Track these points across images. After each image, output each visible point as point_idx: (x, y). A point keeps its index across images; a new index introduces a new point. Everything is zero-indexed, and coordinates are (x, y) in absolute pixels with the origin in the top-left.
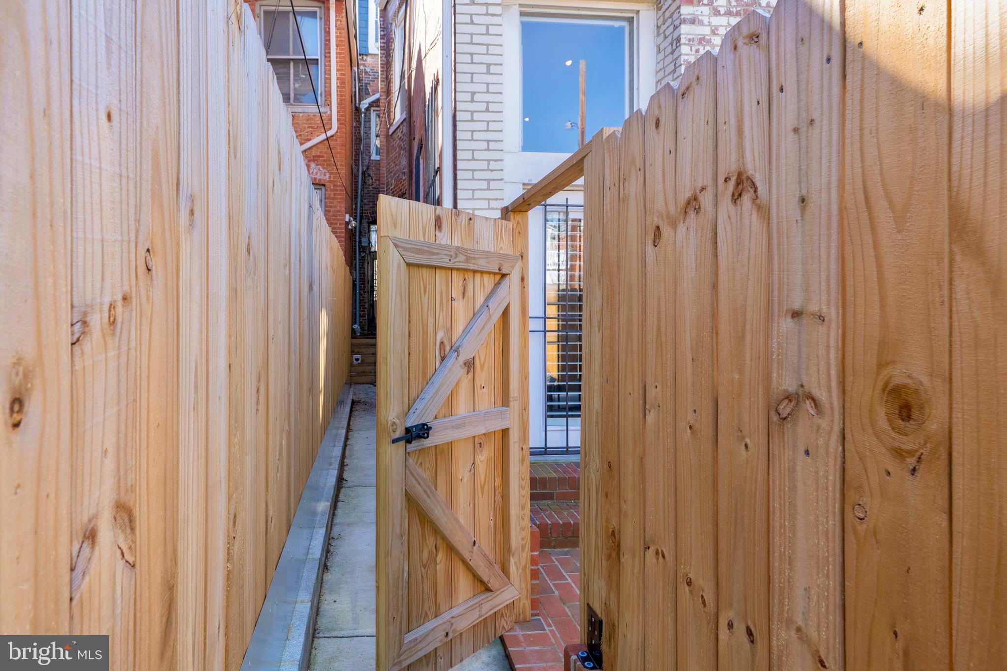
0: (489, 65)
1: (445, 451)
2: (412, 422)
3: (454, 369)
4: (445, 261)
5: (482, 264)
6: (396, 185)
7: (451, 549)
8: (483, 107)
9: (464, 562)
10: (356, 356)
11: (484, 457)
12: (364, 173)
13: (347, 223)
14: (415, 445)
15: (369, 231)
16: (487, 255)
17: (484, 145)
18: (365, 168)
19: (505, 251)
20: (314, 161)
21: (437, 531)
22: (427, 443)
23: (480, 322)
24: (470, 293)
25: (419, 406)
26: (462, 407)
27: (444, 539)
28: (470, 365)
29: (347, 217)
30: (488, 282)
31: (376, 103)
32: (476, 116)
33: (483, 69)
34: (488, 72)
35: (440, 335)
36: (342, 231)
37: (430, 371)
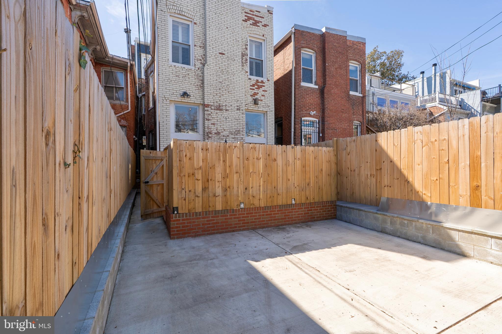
0: (167, 116)
1: (152, 186)
2: (146, 181)
3: (153, 174)
4: (151, 158)
5: (158, 158)
6: (151, 127)
7: (153, 200)
8: (166, 124)
9: (156, 203)
10: (137, 180)
11: (159, 188)
12: (140, 118)
13: (134, 139)
14: (146, 184)
15: (142, 138)
16: (159, 157)
17: (166, 132)
18: (141, 117)
19: (163, 156)
20: (123, 119)
21: (151, 197)
22: (149, 184)
23: (158, 167)
24: (156, 163)
25: (147, 179)
26: (155, 179)
27: (152, 198)
28: (156, 173)
29: (134, 137)
30: (160, 161)
31: (144, 95)
32: (164, 126)
33: (166, 116)
34: (167, 117)
35: (151, 169)
36: (132, 141)
37: (149, 174)
